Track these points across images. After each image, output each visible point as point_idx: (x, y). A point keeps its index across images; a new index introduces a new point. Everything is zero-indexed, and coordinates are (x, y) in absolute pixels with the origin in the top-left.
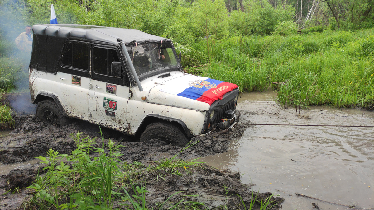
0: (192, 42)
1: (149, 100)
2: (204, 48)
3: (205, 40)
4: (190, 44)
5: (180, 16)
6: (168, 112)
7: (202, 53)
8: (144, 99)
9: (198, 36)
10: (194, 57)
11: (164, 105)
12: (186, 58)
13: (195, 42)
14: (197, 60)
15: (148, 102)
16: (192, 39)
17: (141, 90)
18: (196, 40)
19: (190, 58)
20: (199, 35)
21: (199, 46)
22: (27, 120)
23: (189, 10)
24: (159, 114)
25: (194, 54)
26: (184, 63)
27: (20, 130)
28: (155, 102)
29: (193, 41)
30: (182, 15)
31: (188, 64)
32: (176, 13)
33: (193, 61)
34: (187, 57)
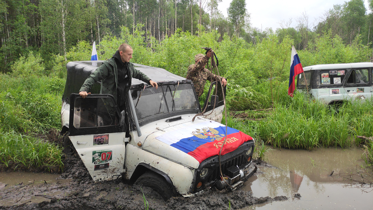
0: (253, 84)
1: (144, 146)
2: (267, 89)
3: (267, 82)
4: (251, 86)
5: (242, 57)
6: (158, 163)
7: (265, 96)
8: (140, 146)
9: (260, 78)
10: (256, 100)
11: (156, 155)
12: (246, 100)
13: (257, 84)
14: (259, 103)
15: (143, 149)
16: (254, 81)
17: (139, 135)
18: (258, 81)
19: (251, 101)
20: (261, 76)
21: (261, 88)
22: (77, 163)
23: (251, 51)
24: (149, 164)
25: (255, 97)
26: (244, 105)
27: (69, 175)
28: (149, 150)
29: (255, 83)
30: (244, 56)
31: (249, 107)
32: (238, 54)
33: (254, 103)
34: (248, 100)
